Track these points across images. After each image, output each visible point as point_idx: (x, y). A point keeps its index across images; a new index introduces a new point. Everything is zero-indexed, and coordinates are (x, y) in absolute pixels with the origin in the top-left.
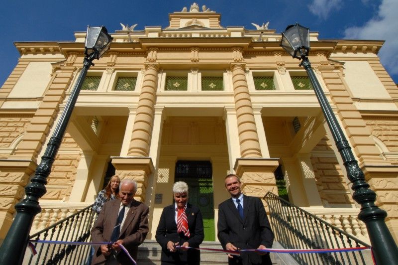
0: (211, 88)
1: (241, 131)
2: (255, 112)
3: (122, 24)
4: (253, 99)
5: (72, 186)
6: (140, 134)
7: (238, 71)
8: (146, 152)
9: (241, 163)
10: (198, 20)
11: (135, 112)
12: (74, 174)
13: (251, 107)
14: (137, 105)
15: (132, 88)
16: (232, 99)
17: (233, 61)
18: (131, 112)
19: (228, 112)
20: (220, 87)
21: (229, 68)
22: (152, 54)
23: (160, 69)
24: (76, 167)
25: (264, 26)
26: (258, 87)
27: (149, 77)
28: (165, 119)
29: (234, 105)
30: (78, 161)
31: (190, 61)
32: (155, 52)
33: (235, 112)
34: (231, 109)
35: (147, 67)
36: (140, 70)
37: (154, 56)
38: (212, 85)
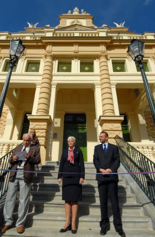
0: (86, 70)
1: (103, 98)
2: (112, 86)
3: (28, 23)
4: (111, 78)
5: (4, 129)
6: (43, 101)
7: (103, 59)
8: (47, 111)
9: (102, 118)
10: (79, 20)
11: (40, 86)
12: (5, 122)
13: (110, 83)
14: (41, 81)
15: (37, 70)
16: (99, 78)
17: (100, 53)
18: (37, 86)
19: (96, 86)
20: (91, 70)
21: (97, 57)
22: (49, 48)
23: (54, 57)
24: (6, 118)
25: (122, 24)
26: (115, 70)
27: (47, 64)
28: (58, 90)
29: (100, 82)
30: (7, 114)
31: (73, 53)
32: (51, 46)
33: (100, 86)
34: (98, 85)
35: (46, 56)
36: (41, 58)
37: (50, 49)
38: (87, 68)
